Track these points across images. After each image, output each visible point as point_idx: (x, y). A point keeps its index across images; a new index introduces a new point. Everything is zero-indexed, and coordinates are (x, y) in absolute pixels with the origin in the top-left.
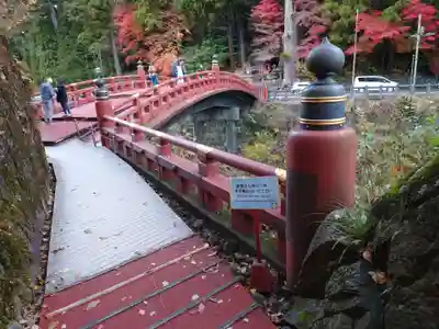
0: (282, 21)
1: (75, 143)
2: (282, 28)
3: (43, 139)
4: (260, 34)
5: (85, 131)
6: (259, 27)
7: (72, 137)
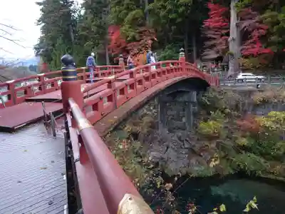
4: (210, 38)
6: (210, 34)
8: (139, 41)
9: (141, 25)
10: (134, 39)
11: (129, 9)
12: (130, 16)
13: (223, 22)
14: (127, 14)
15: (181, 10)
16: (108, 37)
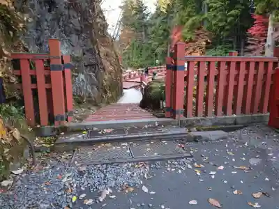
0: (266, 37)
1: (133, 90)
2: (265, 41)
3: (124, 87)
4: (249, 44)
5: (136, 86)
6: (251, 40)
7: (131, 88)
8: (194, 42)
9: (198, 29)
10: (191, 40)
11: (190, 16)
12: (190, 21)
13: (263, 31)
14: (188, 20)
15: (229, 20)
16: (171, 37)
